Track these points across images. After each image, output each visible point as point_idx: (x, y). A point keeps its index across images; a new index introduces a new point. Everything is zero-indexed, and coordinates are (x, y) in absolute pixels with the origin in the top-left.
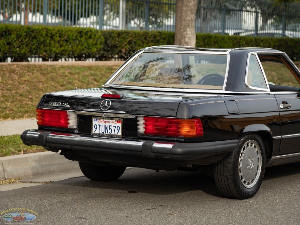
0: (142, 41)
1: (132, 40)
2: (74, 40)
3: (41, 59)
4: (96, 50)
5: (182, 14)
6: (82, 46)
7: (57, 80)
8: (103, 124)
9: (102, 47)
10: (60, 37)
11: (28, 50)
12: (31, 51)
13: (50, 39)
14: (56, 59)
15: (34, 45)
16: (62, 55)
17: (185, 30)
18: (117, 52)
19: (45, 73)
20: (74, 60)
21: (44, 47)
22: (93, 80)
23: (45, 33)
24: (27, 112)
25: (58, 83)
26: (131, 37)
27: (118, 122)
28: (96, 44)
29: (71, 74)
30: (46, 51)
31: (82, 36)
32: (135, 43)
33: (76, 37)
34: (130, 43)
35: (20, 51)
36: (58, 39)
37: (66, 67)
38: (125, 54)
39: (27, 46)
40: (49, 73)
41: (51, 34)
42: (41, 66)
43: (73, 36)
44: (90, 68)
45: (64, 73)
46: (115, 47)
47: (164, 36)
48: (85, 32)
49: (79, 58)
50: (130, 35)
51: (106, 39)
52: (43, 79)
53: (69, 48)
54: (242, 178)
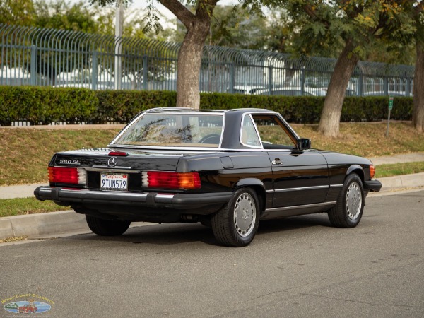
0: (140, 101)
1: (128, 101)
2: (65, 102)
3: (29, 123)
4: (89, 112)
5: (184, 71)
6: (75, 107)
7: (50, 145)
8: (110, 179)
9: (97, 109)
10: (50, 98)
11: (17, 113)
12: (19, 114)
13: (40, 100)
14: (46, 123)
15: (23, 107)
16: (53, 117)
17: (188, 89)
18: (113, 114)
19: (36, 137)
20: (65, 123)
21: (34, 109)
22: (88, 144)
23: (34, 94)
24: (22, 178)
25: (51, 148)
26: (128, 97)
27: (124, 177)
28: (90, 106)
29: (64, 138)
30: (35, 114)
31: (75, 97)
32: (132, 104)
33: (68, 98)
34: (127, 104)
35: (8, 114)
36: (48, 100)
37: (58, 131)
38: (122, 116)
39: (16, 108)
40: (40, 138)
41: (41, 95)
42: (31, 130)
43: (65, 97)
44: (84, 132)
45: (57, 138)
46: (110, 108)
47: (164, 96)
48: (77, 92)
49: (71, 121)
50: (127, 95)
51: (101, 100)
52: (35, 144)
53: (60, 110)
54: (237, 227)
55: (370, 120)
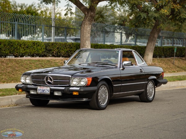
0: (64, 47)
1: (58, 47)
2: (31, 47)
3: (14, 56)
4: (41, 52)
5: (83, 34)
6: (35, 50)
7: (24, 66)
9: (44, 50)
10: (24, 45)
11: (9, 52)
12: (10, 52)
13: (19, 46)
14: (22, 56)
15: (12, 49)
16: (25, 54)
17: (85, 42)
18: (51, 53)
19: (18, 62)
20: (30, 57)
21: (17, 50)
22: (41, 66)
23: (17, 43)
24: (13, 80)
25: (25, 67)
26: (58, 45)
28: (41, 49)
29: (30, 63)
30: (17, 52)
31: (35, 45)
32: (60, 48)
33: (32, 45)
35: (5, 52)
36: (23, 46)
37: (27, 60)
38: (55, 54)
39: (8, 50)
40: (19, 63)
41: (20, 44)
42: (15, 60)
43: (30, 45)
44: (39, 61)
45: (27, 63)
46: (50, 50)
47: (74, 45)
48: (36, 43)
49: (33, 56)
50: (58, 44)
51: (46, 46)
52: (17, 65)
53: (28, 51)
55: (166, 57)
